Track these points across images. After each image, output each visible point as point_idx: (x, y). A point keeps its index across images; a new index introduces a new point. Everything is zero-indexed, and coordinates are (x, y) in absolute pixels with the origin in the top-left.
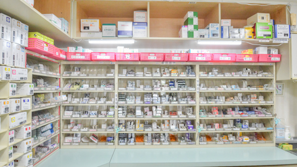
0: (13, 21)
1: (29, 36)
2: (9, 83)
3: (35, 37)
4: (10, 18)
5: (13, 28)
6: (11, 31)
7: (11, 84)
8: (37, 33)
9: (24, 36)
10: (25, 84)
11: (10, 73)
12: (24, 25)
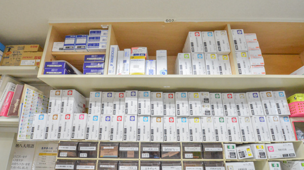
0: (261, 94)
1: (289, 101)
2: (267, 162)
3: (295, 101)
4: (258, 93)
5: (263, 101)
6: (262, 104)
7: (270, 163)
8: (296, 95)
9: (280, 105)
10: (296, 162)
11: (264, 151)
12: (277, 93)
